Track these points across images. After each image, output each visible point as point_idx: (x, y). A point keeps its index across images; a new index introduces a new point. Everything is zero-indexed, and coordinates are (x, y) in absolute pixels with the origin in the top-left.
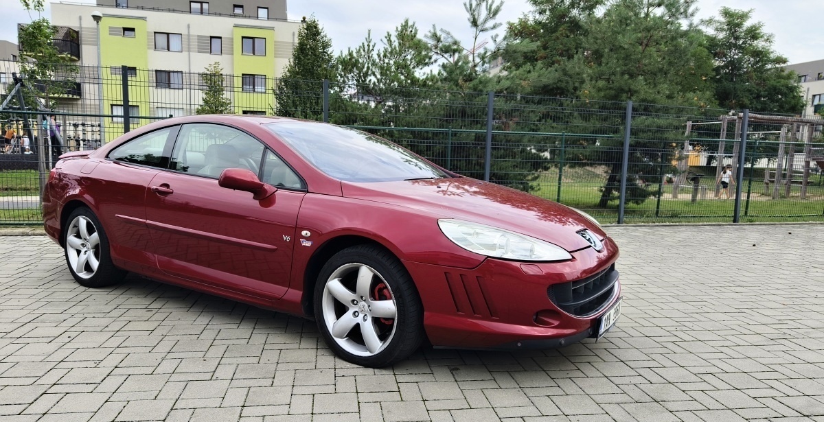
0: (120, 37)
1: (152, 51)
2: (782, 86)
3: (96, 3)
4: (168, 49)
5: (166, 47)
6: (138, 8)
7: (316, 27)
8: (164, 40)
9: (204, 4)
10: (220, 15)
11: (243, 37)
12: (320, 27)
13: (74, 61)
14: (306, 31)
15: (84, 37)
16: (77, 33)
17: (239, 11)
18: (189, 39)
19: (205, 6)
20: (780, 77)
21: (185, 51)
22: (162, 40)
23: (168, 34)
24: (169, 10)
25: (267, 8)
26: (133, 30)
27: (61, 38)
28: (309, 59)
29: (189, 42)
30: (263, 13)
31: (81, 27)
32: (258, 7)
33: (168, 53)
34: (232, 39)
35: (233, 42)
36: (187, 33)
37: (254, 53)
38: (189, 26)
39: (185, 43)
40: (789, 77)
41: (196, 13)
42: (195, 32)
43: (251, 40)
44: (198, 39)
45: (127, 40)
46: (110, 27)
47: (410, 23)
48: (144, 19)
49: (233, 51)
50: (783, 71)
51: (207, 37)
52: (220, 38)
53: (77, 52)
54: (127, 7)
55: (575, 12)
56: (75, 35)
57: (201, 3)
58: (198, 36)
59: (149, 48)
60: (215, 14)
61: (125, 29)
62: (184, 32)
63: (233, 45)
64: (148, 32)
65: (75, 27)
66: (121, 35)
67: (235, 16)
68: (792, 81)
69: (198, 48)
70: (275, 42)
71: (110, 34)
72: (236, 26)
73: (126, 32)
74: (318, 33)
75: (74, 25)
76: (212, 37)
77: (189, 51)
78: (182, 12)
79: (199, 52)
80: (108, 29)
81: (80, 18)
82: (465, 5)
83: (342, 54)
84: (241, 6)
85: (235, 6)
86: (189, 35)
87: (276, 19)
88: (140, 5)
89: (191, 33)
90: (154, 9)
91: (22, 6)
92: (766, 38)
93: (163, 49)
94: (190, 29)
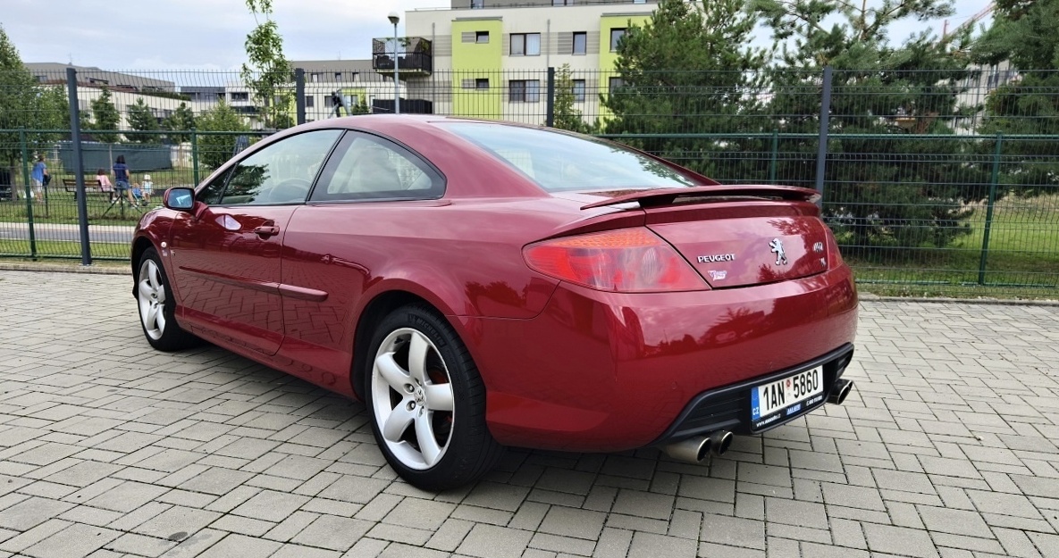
0: (474, 43)
1: (507, 57)
3: (450, 6)
4: (525, 53)
5: (522, 51)
6: (494, 6)
8: (520, 42)
10: (587, 3)
11: (612, 30)
13: (427, 76)
15: (437, 47)
16: (430, 43)
18: (548, 38)
21: (543, 54)
22: (518, 41)
23: (525, 35)
24: (528, 5)
26: (486, 33)
27: (413, 50)
29: (548, 41)
31: (434, 36)
33: (525, 58)
34: (599, 32)
35: (600, 36)
36: (546, 31)
38: (549, 22)
39: (544, 44)
41: (558, 4)
42: (555, 29)
44: (559, 37)
45: (481, 47)
46: (463, 33)
48: (499, 19)
49: (599, 48)
51: (570, 33)
52: (585, 33)
53: (429, 66)
54: (483, 7)
56: (427, 46)
58: (560, 33)
59: (503, 54)
60: (581, 4)
61: (479, 34)
62: (543, 30)
63: (599, 41)
64: (503, 35)
65: (427, 37)
66: (473, 41)
67: (605, 2)
69: (559, 49)
71: (463, 41)
72: (605, 15)
73: (479, 37)
75: (426, 34)
76: (575, 33)
77: (548, 53)
78: (542, 5)
79: (559, 53)
80: (460, 35)
81: (434, 25)
86: (548, 33)
88: (496, 3)
89: (551, 31)
90: (511, 6)
91: (247, 8)
93: (519, 53)
94: (551, 25)
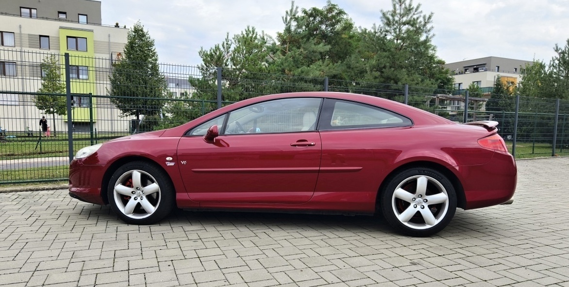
2: (444, 78)
4: (2, 44)
7: (142, 31)
9: (32, 10)
10: (47, 19)
11: (68, 37)
12: (145, 30)
14: (133, 33)
17: (62, 16)
18: (21, 36)
19: (34, 11)
20: (441, 72)
21: (18, 47)
23: (2, 32)
24: (2, 13)
25: (86, 15)
28: (138, 54)
29: (21, 39)
30: (83, 19)
32: (79, 14)
33: (2, 47)
34: (59, 37)
35: (59, 40)
36: (18, 32)
37: (77, 49)
38: (20, 27)
39: (17, 40)
40: (446, 72)
41: (25, 17)
42: (26, 31)
43: (75, 39)
44: (29, 37)
47: (251, 29)
49: (59, 46)
50: (443, 69)
51: (37, 35)
52: (48, 37)
55: (323, 27)
57: (30, 9)
58: (29, 35)
60: (43, 18)
62: (17, 31)
63: (59, 42)
67: (60, 20)
68: (448, 75)
69: (29, 44)
70: (94, 41)
72: (61, 28)
74: (143, 35)
76: (40, 36)
77: (21, 47)
78: (14, 16)
79: (31, 47)
82: (283, 18)
83: (202, 49)
84: (65, 13)
85: (60, 12)
86: (21, 34)
87: (94, 24)
89: (23, 32)
92: (432, 48)
94: (22, 29)
